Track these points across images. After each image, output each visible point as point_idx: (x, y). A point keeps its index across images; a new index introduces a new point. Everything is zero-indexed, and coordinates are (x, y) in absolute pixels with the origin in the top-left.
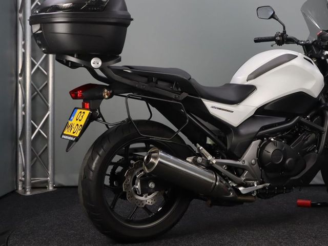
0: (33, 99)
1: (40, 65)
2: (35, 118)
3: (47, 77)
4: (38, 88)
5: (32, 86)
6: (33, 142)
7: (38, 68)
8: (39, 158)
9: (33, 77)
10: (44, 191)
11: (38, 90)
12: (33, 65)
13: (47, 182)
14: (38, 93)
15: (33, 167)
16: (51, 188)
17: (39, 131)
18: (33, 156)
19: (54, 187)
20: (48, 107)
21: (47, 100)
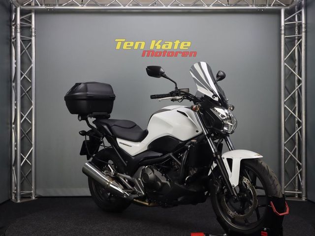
0: (22, 139)
1: (27, 117)
2: (23, 152)
3: (31, 125)
4: (25, 132)
5: (21, 131)
6: (22, 168)
7: (25, 119)
8: (26, 179)
9: (22, 125)
10: (29, 200)
11: (25, 133)
12: (22, 117)
13: (31, 194)
14: (25, 136)
15: (22, 184)
16: (34, 198)
17: (26, 160)
18: (22, 177)
19: (36, 197)
20: (32, 144)
21: (31, 140)
